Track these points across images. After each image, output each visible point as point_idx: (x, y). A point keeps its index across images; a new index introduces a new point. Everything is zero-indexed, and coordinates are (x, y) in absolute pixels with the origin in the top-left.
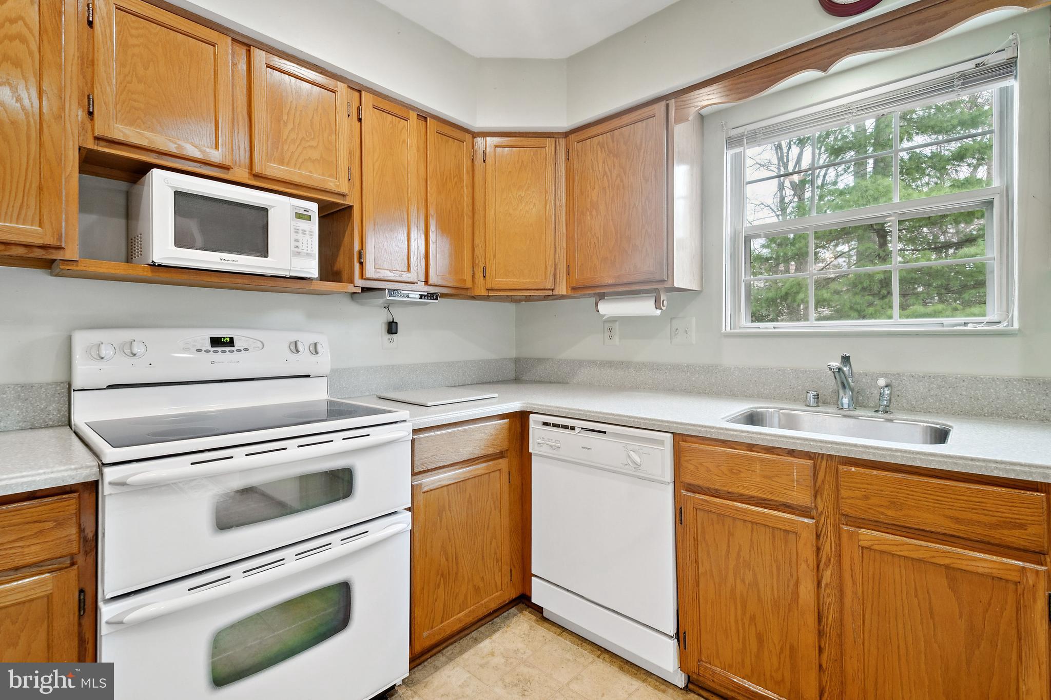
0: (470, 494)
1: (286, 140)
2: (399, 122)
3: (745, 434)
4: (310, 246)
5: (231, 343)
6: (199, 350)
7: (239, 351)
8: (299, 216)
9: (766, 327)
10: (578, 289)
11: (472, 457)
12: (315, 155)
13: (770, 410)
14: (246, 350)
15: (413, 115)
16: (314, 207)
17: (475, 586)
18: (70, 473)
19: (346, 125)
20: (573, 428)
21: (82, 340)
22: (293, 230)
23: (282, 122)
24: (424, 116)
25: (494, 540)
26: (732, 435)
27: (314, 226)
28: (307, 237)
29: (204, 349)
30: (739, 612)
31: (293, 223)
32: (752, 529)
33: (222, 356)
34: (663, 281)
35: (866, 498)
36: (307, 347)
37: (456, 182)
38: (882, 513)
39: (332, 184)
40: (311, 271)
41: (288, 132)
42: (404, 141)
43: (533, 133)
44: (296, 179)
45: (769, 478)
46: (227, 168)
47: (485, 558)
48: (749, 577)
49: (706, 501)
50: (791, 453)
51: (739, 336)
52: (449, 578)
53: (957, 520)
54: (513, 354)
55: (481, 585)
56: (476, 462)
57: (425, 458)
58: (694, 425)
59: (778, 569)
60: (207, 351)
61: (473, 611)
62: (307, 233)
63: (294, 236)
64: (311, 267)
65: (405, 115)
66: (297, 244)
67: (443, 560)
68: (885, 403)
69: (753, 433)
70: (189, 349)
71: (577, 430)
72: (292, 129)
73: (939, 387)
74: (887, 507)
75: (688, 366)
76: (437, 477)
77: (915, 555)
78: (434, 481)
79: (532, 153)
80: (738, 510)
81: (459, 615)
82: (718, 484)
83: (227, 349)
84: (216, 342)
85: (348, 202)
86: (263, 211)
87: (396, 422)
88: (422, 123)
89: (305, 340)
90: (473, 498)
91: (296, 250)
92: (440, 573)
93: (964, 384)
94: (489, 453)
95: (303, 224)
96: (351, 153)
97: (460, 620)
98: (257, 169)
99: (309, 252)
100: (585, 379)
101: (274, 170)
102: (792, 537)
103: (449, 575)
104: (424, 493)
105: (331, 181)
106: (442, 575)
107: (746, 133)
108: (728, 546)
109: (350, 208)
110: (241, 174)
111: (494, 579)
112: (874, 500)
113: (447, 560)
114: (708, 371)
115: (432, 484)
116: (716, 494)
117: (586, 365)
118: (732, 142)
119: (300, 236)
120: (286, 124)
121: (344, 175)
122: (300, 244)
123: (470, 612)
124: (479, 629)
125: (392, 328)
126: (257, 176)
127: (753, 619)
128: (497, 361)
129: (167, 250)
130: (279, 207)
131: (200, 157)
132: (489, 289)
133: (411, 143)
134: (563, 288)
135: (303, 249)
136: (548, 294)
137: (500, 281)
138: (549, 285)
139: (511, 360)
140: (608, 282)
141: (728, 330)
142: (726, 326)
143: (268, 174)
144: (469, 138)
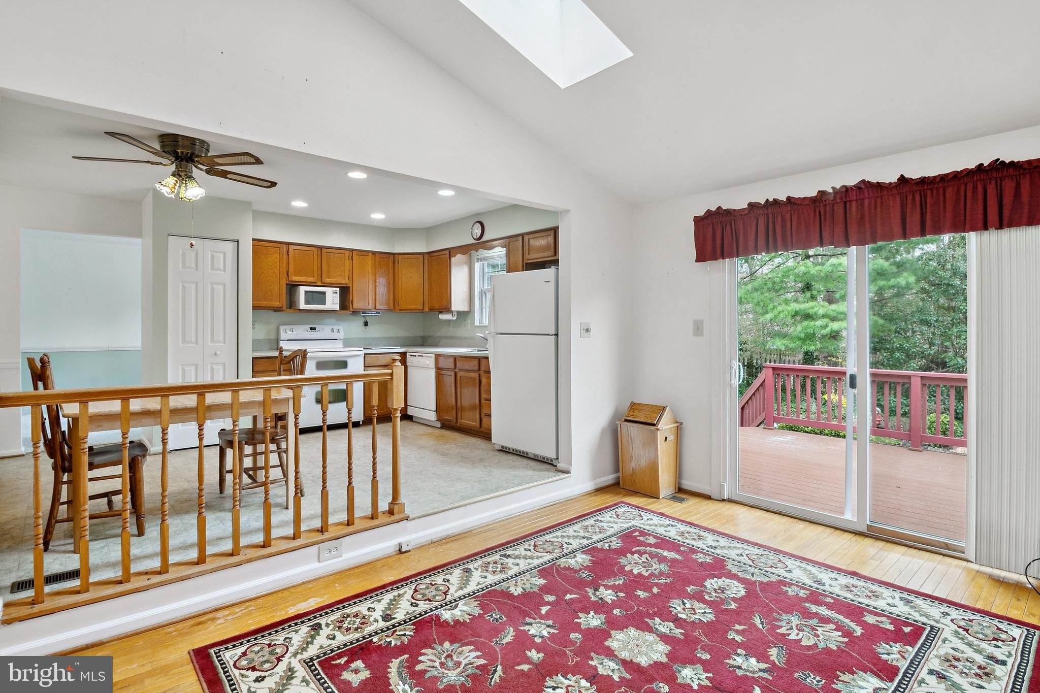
1: (331, 270)
2: (365, 257)
4: (337, 301)
5: (315, 329)
7: (317, 331)
8: (334, 293)
10: (432, 309)
11: (384, 365)
12: (338, 274)
14: (320, 331)
16: (338, 289)
19: (348, 262)
21: (282, 328)
22: (332, 296)
23: (330, 266)
24: (374, 253)
27: (338, 295)
28: (336, 298)
29: (309, 330)
31: (332, 294)
33: (313, 332)
34: (449, 308)
36: (336, 330)
39: (344, 281)
41: (332, 268)
42: (367, 262)
43: (416, 253)
44: (333, 282)
46: (315, 283)
48: (446, 389)
51: (479, 327)
54: (422, 334)
57: (368, 362)
63: (332, 298)
64: (337, 307)
66: (333, 301)
70: (306, 330)
71: (417, 356)
75: (467, 338)
79: (415, 260)
84: (311, 329)
86: (324, 293)
87: (360, 351)
88: (373, 255)
89: (336, 328)
95: (335, 295)
96: (349, 270)
98: (323, 281)
99: (337, 303)
101: (328, 280)
109: (349, 287)
110: (319, 283)
114: (472, 339)
119: (334, 298)
121: (347, 277)
125: (366, 324)
126: (323, 283)
127: (447, 400)
128: (413, 337)
129: (303, 306)
130: (329, 291)
131: (310, 281)
132: (400, 310)
133: (370, 263)
134: (427, 309)
135: (335, 302)
136: (422, 311)
137: (404, 307)
138: (421, 308)
139: (420, 337)
140: (438, 308)
141: (478, 324)
142: (477, 323)
143: (326, 282)
144: (392, 256)
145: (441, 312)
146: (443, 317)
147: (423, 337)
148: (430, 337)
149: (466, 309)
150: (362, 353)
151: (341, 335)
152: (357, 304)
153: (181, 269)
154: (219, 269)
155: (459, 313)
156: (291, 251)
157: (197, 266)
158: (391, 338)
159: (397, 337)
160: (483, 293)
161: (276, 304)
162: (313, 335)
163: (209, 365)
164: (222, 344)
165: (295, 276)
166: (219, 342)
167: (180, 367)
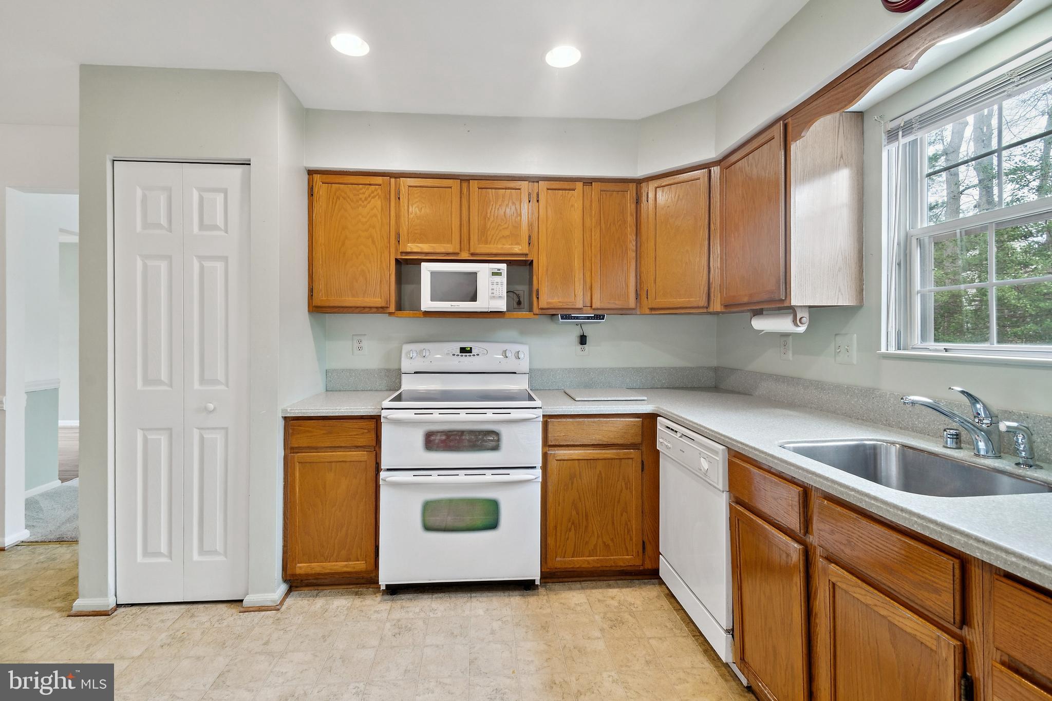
0: (600, 471)
1: (489, 229)
2: (568, 193)
4: (500, 291)
5: (470, 351)
6: (454, 355)
7: (474, 355)
8: (494, 274)
10: (730, 306)
11: (601, 443)
12: (506, 235)
14: (478, 355)
15: (579, 185)
16: (503, 266)
17: (604, 543)
18: (372, 410)
19: (527, 208)
20: (677, 433)
21: (400, 348)
22: (490, 283)
23: (487, 219)
24: (588, 182)
25: (624, 514)
27: (503, 279)
28: (499, 286)
29: (456, 354)
31: (491, 279)
33: (465, 358)
34: (782, 301)
35: (832, 532)
36: (513, 355)
37: (620, 225)
38: (843, 551)
39: (516, 249)
40: (502, 307)
41: (490, 224)
42: (572, 206)
43: (690, 168)
45: (775, 499)
46: (457, 254)
47: (616, 524)
49: (741, 512)
51: (899, 358)
52: (579, 528)
54: (714, 363)
55: (611, 544)
56: (608, 448)
57: (558, 436)
60: (458, 355)
61: (601, 561)
62: (499, 283)
63: (491, 287)
64: (501, 305)
65: (572, 187)
66: (493, 291)
67: (574, 513)
70: (449, 354)
71: (679, 435)
72: (493, 221)
74: (845, 545)
76: (569, 452)
78: (564, 455)
79: (688, 187)
81: (588, 558)
83: (468, 354)
84: (463, 350)
85: (529, 258)
86: (474, 275)
87: (536, 408)
88: (588, 187)
89: (512, 348)
90: (603, 475)
91: (492, 295)
92: (571, 520)
94: (619, 443)
95: (497, 279)
96: (531, 224)
97: (588, 562)
98: (471, 252)
99: (500, 295)
100: (765, 392)
101: (482, 249)
103: (579, 525)
104: (557, 460)
105: (516, 248)
106: (573, 523)
107: (902, 125)
109: (530, 261)
110: (465, 256)
111: (625, 544)
112: (837, 536)
113: (578, 514)
115: (564, 456)
117: (765, 379)
118: (892, 135)
119: (495, 287)
120: (489, 219)
121: (525, 241)
122: (494, 291)
123: (598, 560)
124: (618, 581)
125: (583, 340)
126: (471, 256)
128: (692, 369)
129: (427, 304)
130: (483, 270)
131: (443, 250)
132: (651, 309)
133: (578, 204)
134: (717, 306)
135: (496, 294)
136: (705, 310)
137: (662, 301)
138: (703, 303)
139: (710, 368)
140: (746, 300)
141: (893, 350)
142: (887, 345)
143: (478, 251)
144: (633, 186)
145: (758, 313)
146: (760, 324)
147: (716, 369)
148: (733, 370)
149: (845, 299)
150: (540, 413)
151: (524, 365)
152: (548, 297)
153: (139, 228)
154: (215, 227)
155: (815, 311)
156: (403, 190)
157: (170, 222)
158: (638, 370)
159: (655, 369)
160: (914, 242)
161: (378, 301)
162: (467, 363)
163: (196, 433)
164: (223, 387)
165: (414, 242)
166: (218, 382)
167: (140, 434)
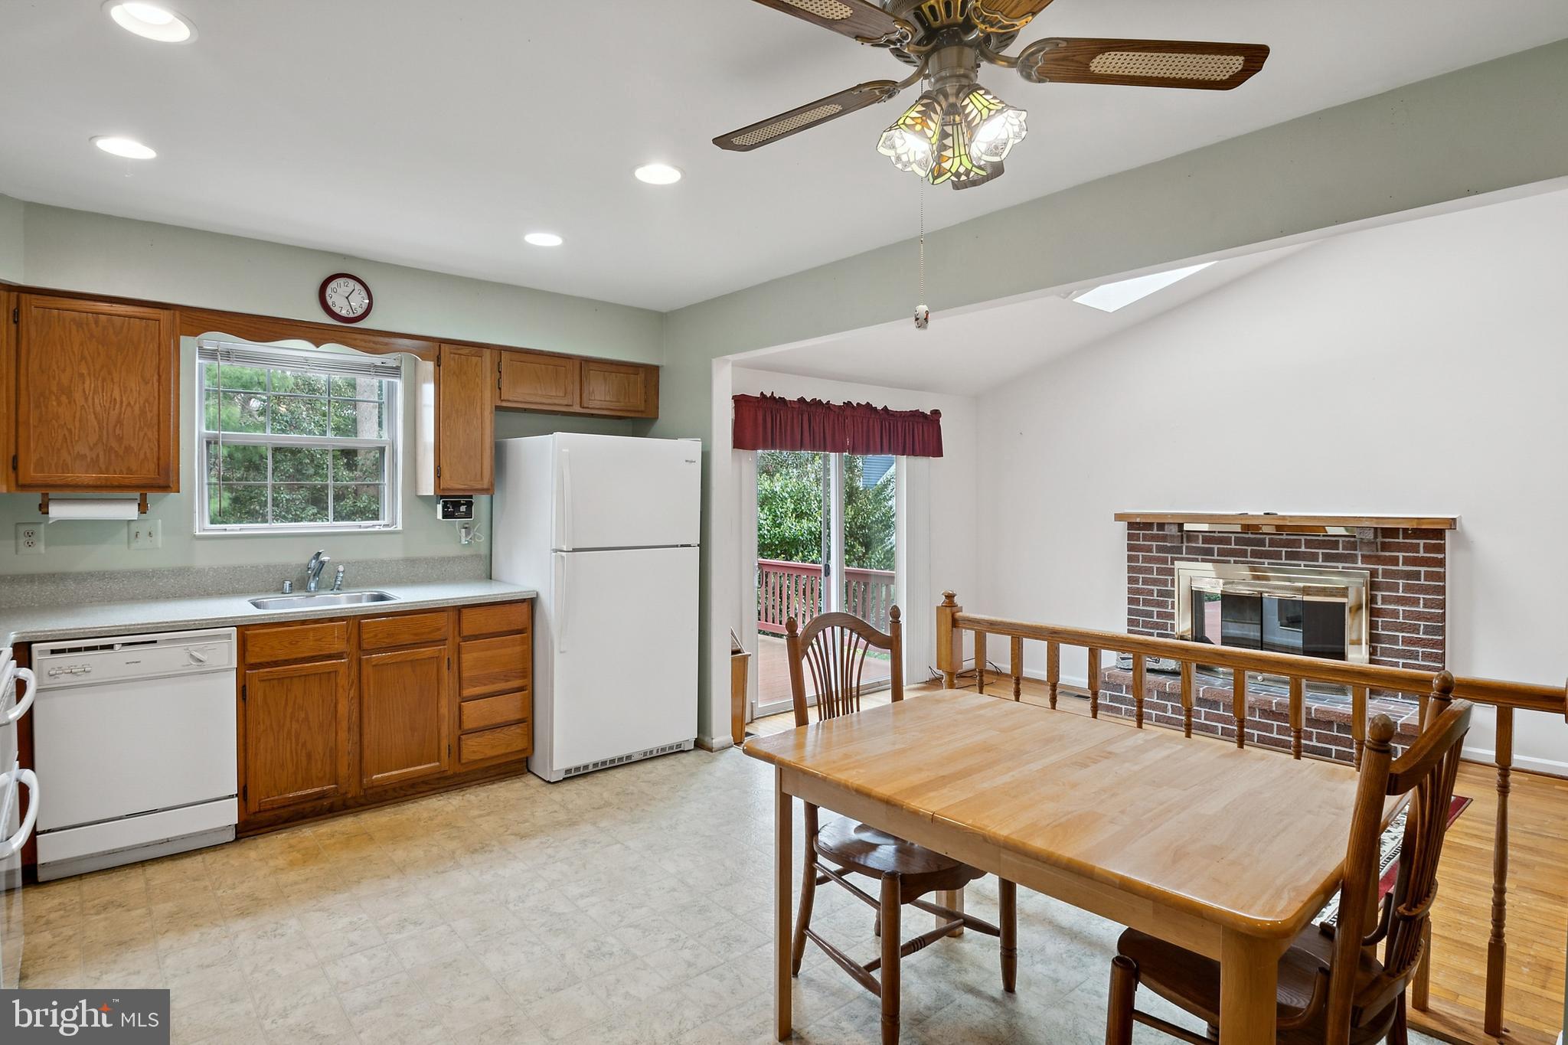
3: (301, 614)
9: (234, 528)
13: (265, 600)
20: (111, 647)
26: (292, 617)
30: (294, 745)
32: (320, 680)
35: (376, 636)
38: (384, 642)
45: (320, 640)
48: (302, 715)
49: (271, 672)
50: (331, 620)
51: (212, 538)
53: (416, 635)
58: (258, 616)
59: (323, 701)
68: (339, 583)
69: (307, 612)
71: (117, 647)
73: (364, 569)
74: (387, 638)
75: (153, 571)
77: (399, 660)
80: (295, 670)
82: (282, 656)
93: (377, 565)
102: (333, 675)
107: (220, 350)
108: (286, 700)
112: (380, 636)
114: (179, 574)
116: (276, 664)
127: (304, 744)
